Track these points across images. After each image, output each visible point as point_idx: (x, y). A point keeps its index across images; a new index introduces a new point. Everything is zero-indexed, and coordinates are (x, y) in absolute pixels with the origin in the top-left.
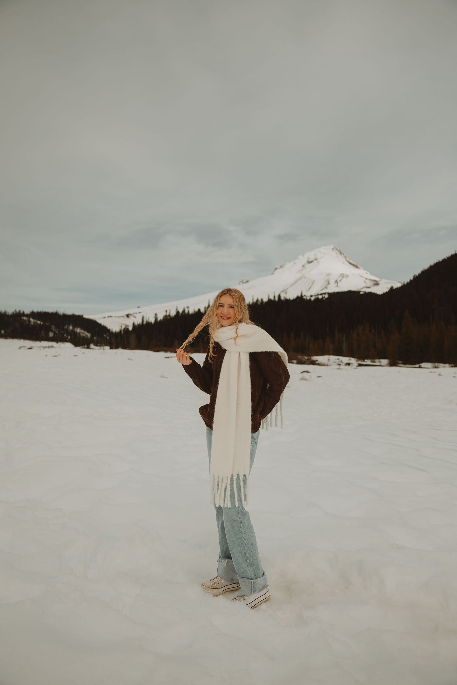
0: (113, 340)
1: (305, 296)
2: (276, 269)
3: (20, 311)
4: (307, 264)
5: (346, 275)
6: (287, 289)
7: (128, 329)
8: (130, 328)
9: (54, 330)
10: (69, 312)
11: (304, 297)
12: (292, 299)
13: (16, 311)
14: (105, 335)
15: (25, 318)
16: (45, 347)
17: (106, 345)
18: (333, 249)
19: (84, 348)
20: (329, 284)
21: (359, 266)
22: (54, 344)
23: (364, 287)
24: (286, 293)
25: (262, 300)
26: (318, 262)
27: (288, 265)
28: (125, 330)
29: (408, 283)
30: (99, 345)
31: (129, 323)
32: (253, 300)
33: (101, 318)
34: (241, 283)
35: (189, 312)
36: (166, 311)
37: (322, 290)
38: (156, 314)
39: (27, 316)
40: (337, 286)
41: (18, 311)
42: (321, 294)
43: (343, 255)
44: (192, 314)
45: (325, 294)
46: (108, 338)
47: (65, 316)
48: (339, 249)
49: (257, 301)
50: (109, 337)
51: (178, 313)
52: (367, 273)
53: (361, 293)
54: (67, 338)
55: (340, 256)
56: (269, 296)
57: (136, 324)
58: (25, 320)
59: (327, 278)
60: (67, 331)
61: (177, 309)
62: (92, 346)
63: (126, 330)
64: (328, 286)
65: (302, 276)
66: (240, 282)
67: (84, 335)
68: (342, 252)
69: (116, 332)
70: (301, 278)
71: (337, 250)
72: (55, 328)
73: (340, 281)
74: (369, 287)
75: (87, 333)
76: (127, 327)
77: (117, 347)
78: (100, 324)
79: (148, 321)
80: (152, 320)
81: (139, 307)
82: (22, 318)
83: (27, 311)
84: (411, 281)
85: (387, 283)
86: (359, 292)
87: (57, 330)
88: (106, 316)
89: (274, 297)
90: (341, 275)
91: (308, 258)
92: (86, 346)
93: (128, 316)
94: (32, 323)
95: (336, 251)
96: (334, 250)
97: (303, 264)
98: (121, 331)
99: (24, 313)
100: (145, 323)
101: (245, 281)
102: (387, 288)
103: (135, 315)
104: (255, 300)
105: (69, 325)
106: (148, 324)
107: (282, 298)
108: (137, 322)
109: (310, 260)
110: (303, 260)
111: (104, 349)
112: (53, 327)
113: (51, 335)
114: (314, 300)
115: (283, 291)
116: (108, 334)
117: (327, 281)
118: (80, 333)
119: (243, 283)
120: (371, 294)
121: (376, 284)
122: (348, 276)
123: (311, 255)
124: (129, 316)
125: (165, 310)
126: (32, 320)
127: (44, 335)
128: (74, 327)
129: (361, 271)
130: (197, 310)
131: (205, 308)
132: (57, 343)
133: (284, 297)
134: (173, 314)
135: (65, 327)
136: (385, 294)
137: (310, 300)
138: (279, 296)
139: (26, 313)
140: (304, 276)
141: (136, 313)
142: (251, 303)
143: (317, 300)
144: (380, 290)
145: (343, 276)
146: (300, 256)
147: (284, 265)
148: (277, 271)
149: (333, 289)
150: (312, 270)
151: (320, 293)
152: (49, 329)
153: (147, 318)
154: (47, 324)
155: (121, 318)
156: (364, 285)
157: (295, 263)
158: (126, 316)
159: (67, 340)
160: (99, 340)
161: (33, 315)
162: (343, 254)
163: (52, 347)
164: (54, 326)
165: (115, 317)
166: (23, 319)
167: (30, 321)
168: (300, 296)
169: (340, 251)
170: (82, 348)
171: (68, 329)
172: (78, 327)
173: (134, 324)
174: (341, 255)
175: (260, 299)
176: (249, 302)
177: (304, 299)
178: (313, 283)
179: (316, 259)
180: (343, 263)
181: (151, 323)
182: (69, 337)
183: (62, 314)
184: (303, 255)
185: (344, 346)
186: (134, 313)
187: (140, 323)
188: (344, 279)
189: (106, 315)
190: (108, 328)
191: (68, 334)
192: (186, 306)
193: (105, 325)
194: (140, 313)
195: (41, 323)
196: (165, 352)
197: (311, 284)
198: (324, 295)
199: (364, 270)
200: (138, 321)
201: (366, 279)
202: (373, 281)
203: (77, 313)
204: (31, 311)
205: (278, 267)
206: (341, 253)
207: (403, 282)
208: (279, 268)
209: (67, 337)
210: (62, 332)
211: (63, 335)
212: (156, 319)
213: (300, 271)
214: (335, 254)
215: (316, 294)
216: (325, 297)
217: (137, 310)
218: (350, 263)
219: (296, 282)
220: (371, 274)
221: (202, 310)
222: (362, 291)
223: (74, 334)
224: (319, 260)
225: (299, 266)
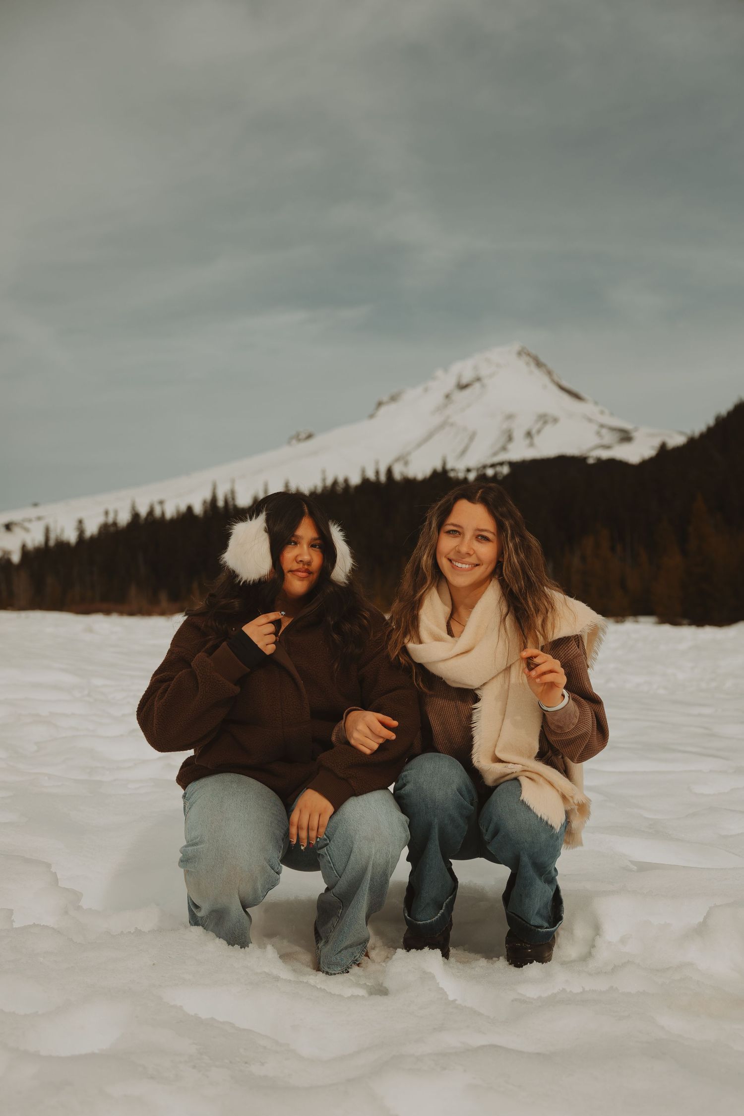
1: (453, 470)
2: (380, 404)
4: (457, 391)
5: (551, 417)
6: (409, 453)
7: (8, 561)
8: (16, 558)
11: (452, 475)
12: (420, 476)
18: (519, 353)
20: (510, 439)
21: (582, 393)
23: (597, 447)
24: (406, 463)
25: (346, 481)
26: (483, 386)
27: (411, 395)
29: (703, 436)
31: (12, 546)
32: (324, 480)
34: (294, 442)
35: (163, 514)
36: (107, 513)
37: (495, 454)
38: (80, 522)
40: (532, 445)
42: (493, 466)
43: (543, 369)
44: (173, 521)
45: (501, 464)
48: (534, 352)
49: (335, 483)
51: (136, 516)
52: (602, 413)
53: (591, 461)
55: (537, 372)
56: (363, 471)
57: (30, 545)
59: (505, 426)
61: (133, 508)
63: (5, 563)
64: (510, 446)
65: (446, 422)
66: (291, 438)
68: (542, 359)
70: (442, 426)
71: (529, 355)
73: (539, 432)
74: (608, 447)
76: (6, 557)
79: (61, 538)
80: (71, 536)
81: (35, 505)
84: (710, 430)
85: (653, 434)
86: (586, 458)
89: (377, 473)
90: (540, 417)
91: (460, 376)
93: (8, 527)
95: (525, 358)
96: (522, 356)
97: (447, 390)
100: (52, 543)
101: (303, 436)
102: (653, 448)
103: (27, 525)
104: (329, 482)
106: (62, 546)
107: (397, 476)
108: (33, 541)
109: (464, 381)
110: (445, 381)
115: (397, 460)
117: (507, 434)
119: (299, 440)
120: (612, 462)
121: (626, 437)
122: (555, 420)
123: (465, 369)
124: (12, 527)
125: (101, 510)
129: (588, 407)
130: (183, 508)
131: (205, 502)
133: (402, 474)
134: (124, 518)
136: (645, 464)
138: (389, 472)
140: (450, 421)
141: (30, 521)
142: (319, 490)
144: (635, 453)
145: (545, 419)
146: (439, 373)
147: (398, 394)
148: (383, 410)
149: (520, 452)
150: (469, 406)
151: (490, 461)
153: (59, 531)
156: (595, 441)
157: (426, 390)
158: (3, 529)
162: (544, 365)
168: (439, 468)
169: (536, 357)
173: (24, 547)
174: (540, 369)
175: (341, 480)
176: (316, 487)
177: (450, 479)
178: (472, 437)
179: (478, 379)
180: (545, 387)
181: (68, 544)
184: (446, 370)
186: (25, 520)
187: (40, 543)
188: (549, 429)
192: (155, 498)
194: (39, 518)
196: (104, 614)
197: (467, 440)
198: (498, 469)
199: (596, 403)
200: (35, 538)
201: (602, 426)
202: (617, 432)
205: (385, 399)
206: (539, 364)
207: (690, 433)
208: (387, 403)
212: (81, 532)
213: (439, 409)
214: (522, 366)
215: (480, 465)
216: (502, 473)
217: (32, 513)
218: (562, 388)
219: (430, 436)
220: (612, 414)
221: (198, 509)
222: (592, 457)
224: (486, 381)
225: (437, 397)
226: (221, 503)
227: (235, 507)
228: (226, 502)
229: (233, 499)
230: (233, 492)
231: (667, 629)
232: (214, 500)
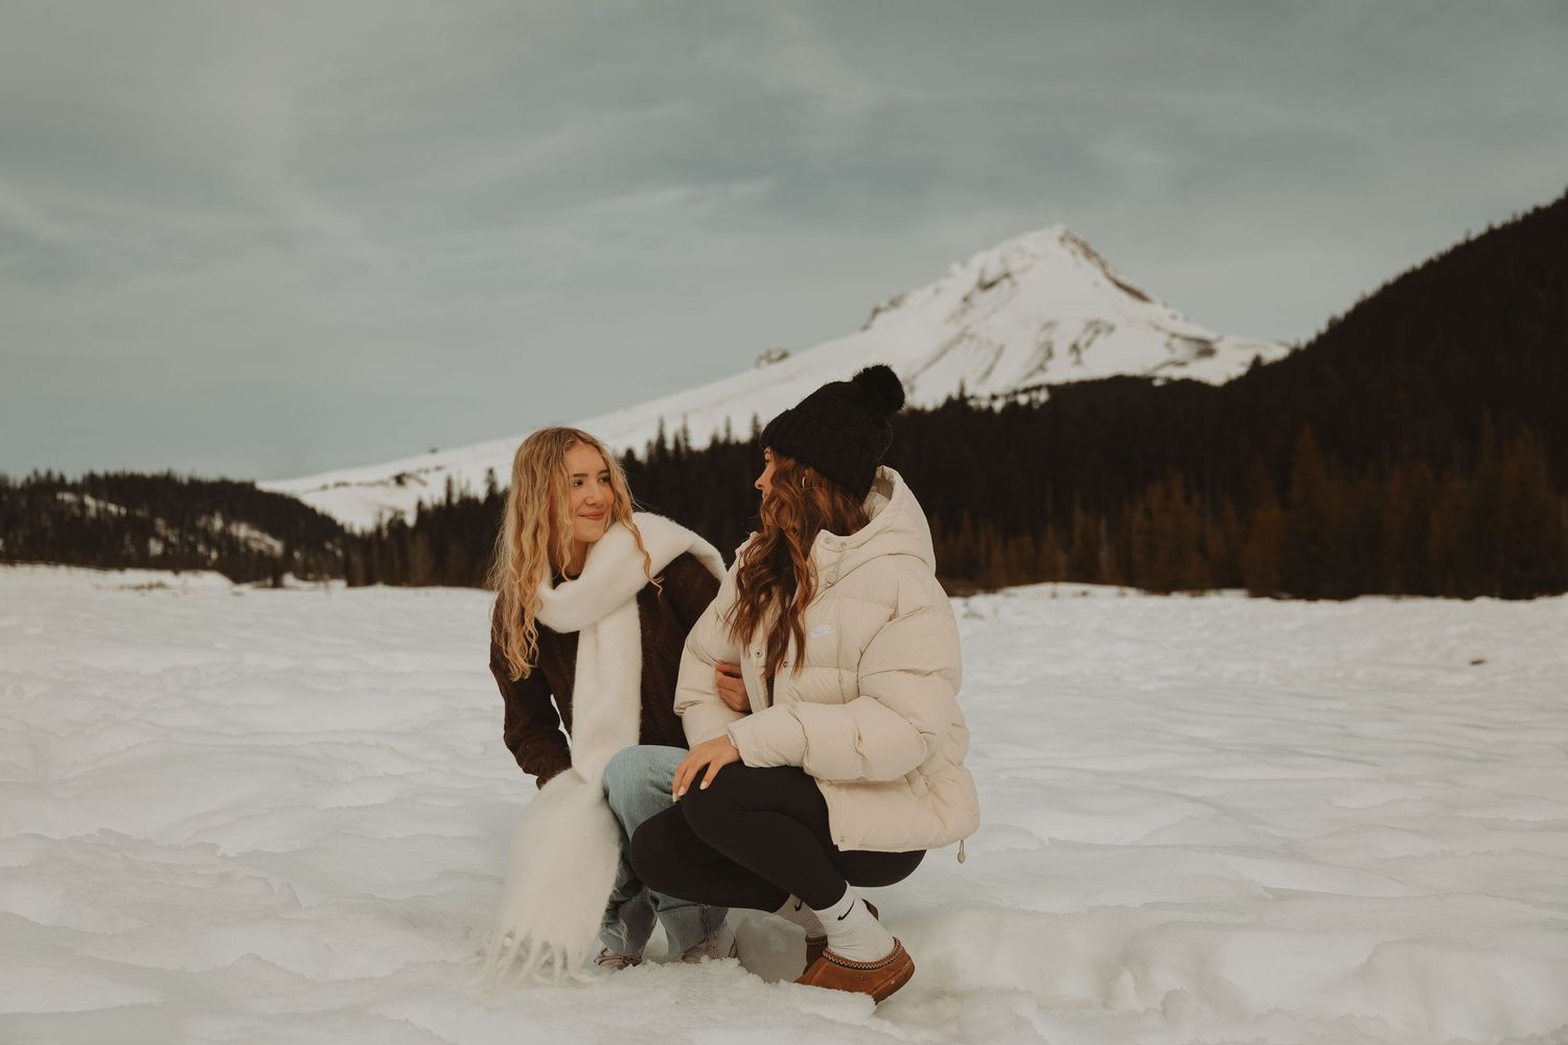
0: (356, 559)
1: (972, 397)
2: (876, 311)
3: (49, 474)
4: (977, 291)
5: (1105, 324)
6: (914, 377)
7: (402, 523)
8: (410, 520)
9: (163, 532)
11: (972, 403)
12: (930, 407)
13: (36, 473)
14: (329, 546)
15: (68, 497)
16: (139, 588)
17: (334, 575)
18: (1062, 240)
19: (266, 586)
20: (1050, 354)
21: (1147, 292)
22: (167, 577)
23: (1167, 364)
26: (1014, 284)
27: (917, 298)
28: (395, 524)
29: (1310, 347)
30: (310, 576)
31: (406, 504)
33: (314, 491)
34: (764, 363)
37: (1029, 375)
38: (491, 472)
39: (75, 488)
40: (1078, 362)
41: (43, 473)
42: (1026, 391)
43: (1093, 259)
45: (1038, 388)
46: (339, 553)
47: (196, 486)
48: (1081, 238)
50: (342, 548)
52: (1174, 317)
53: (1158, 383)
54: (209, 557)
55: (1084, 264)
57: (428, 503)
58: (70, 505)
59: (1042, 338)
60: (206, 532)
62: (289, 579)
63: (397, 525)
64: (1050, 364)
65: (963, 333)
66: (761, 358)
67: (262, 547)
68: (1094, 247)
69: (363, 534)
70: (958, 340)
71: (1075, 241)
72: (166, 528)
73: (1088, 344)
74: (1182, 364)
75: (269, 540)
76: (398, 517)
77: (369, 581)
78: (313, 511)
79: (466, 494)
80: (479, 491)
81: (434, 451)
82: (60, 496)
83: (74, 475)
84: (1320, 338)
85: (1243, 345)
86: (1151, 379)
87: (173, 534)
88: (330, 484)
90: (1090, 324)
92: (270, 581)
93: (400, 480)
94: (92, 512)
95: (1073, 246)
96: (1065, 243)
97: (965, 291)
98: (379, 529)
99: (62, 479)
100: (455, 500)
101: (775, 355)
102: (1242, 364)
103: (423, 476)
105: (211, 514)
106: (468, 503)
108: (432, 497)
109: (989, 278)
110: (963, 279)
111: (327, 587)
112: (160, 523)
113: (156, 548)
114: (1004, 410)
116: (338, 540)
117: (1045, 348)
118: (247, 539)
119: (770, 361)
120: (1187, 383)
121: (1206, 350)
122: (1111, 329)
124: (405, 479)
126: (89, 501)
127: (132, 550)
128: (227, 523)
129: (1154, 311)
130: (622, 452)
131: (649, 444)
132: (176, 572)
135: (197, 524)
136: (1232, 385)
137: (990, 409)
139: (69, 479)
140: (969, 332)
141: (427, 471)
143: (1012, 408)
144: (1217, 371)
145: (1096, 328)
146: (955, 268)
147: (900, 298)
148: (881, 318)
149: (1063, 372)
150: (994, 311)
151: (1021, 386)
152: (146, 531)
153: (463, 485)
154: (139, 513)
155: (380, 489)
156: (1165, 355)
157: (937, 291)
158: (393, 483)
159: (209, 564)
160: (311, 561)
161: (95, 484)
162: (1095, 255)
163: (160, 585)
164: (165, 518)
165: (360, 484)
166: (63, 501)
167: (83, 506)
168: (955, 395)
169: (1085, 245)
170: (258, 587)
171: (209, 527)
172: (240, 521)
173: (420, 504)
174: (1088, 259)
177: (970, 408)
178: (999, 353)
179: (1007, 275)
180: (1096, 284)
181: (476, 500)
182: (214, 555)
183: (185, 481)
184: (964, 264)
185: (1105, 554)
186: (419, 471)
187: (440, 499)
188: (1100, 340)
189: (330, 480)
190: (340, 521)
191: (210, 544)
193: (326, 513)
194: (438, 469)
195: (119, 513)
197: (991, 358)
198: (1034, 395)
199: (1166, 305)
200: (434, 495)
201: (1174, 335)
202: (1193, 344)
204: (86, 472)
205: (883, 304)
206: (1089, 253)
207: (1292, 343)
208: (886, 309)
209: (206, 554)
210: (192, 538)
211: (194, 548)
212: (492, 486)
213: (954, 316)
214: (1066, 256)
215: (1009, 391)
216: (1037, 400)
217: (429, 461)
218: (1120, 286)
219: (943, 352)
220: (1187, 319)
221: (641, 454)
222: (1160, 378)
223: (228, 544)
224: (1017, 278)
225: (952, 300)
226: (670, 446)
227: (688, 449)
228: (677, 443)
229: (686, 439)
230: (685, 431)
231: (1266, 605)
232: (661, 441)
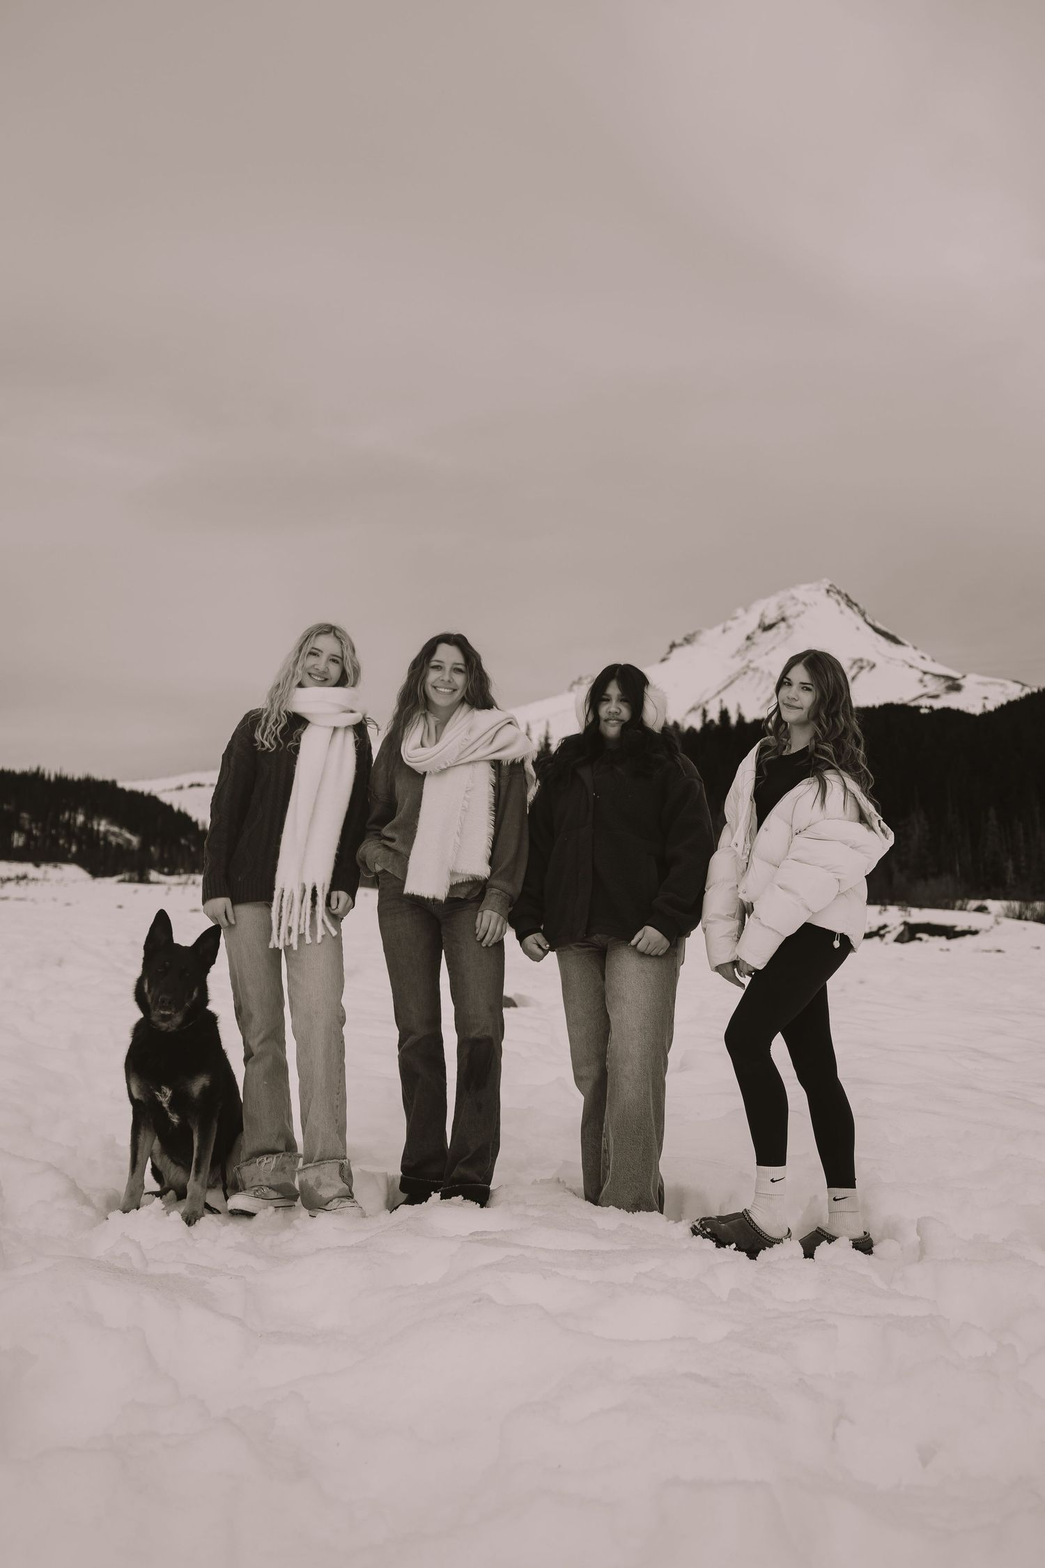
2: (673, 646)
4: (759, 632)
5: (868, 662)
6: (707, 702)
9: (27, 827)
10: (76, 772)
14: (183, 841)
18: (828, 591)
21: (901, 639)
22: (29, 869)
23: (921, 696)
26: (789, 627)
27: (710, 636)
30: (166, 870)
33: (171, 790)
43: (855, 608)
46: (192, 848)
47: (62, 781)
48: (843, 591)
50: (194, 845)
52: (923, 658)
54: (69, 850)
55: (847, 610)
60: (68, 825)
65: (748, 667)
67: (120, 841)
68: (854, 598)
70: (743, 672)
71: (839, 593)
72: (30, 823)
73: (853, 678)
74: (936, 697)
75: (128, 836)
78: (170, 807)
85: (984, 684)
87: (37, 828)
88: (186, 785)
90: (855, 663)
95: (837, 597)
96: (831, 594)
97: (748, 631)
105: (74, 810)
109: (768, 622)
110: (747, 621)
112: (24, 816)
113: (18, 840)
116: (191, 836)
118: (107, 832)
128: (89, 818)
129: (909, 653)
132: (37, 866)
135: (61, 817)
140: (752, 665)
144: (973, 703)
145: (860, 665)
146: (740, 612)
147: (694, 635)
148: (676, 651)
150: (774, 648)
152: (10, 824)
154: (6, 807)
156: (921, 690)
157: (724, 631)
160: (166, 856)
162: (856, 605)
163: (22, 878)
164: (29, 813)
169: (846, 596)
170: (115, 881)
171: (72, 821)
172: (100, 818)
174: (852, 609)
179: (783, 619)
180: (858, 628)
182: (74, 849)
183: (53, 777)
184: (746, 611)
188: (864, 676)
189: (186, 780)
190: (194, 819)
191: (71, 839)
193: (182, 810)
199: (915, 648)
201: (925, 673)
202: (942, 680)
203: (100, 774)
205: (678, 641)
206: (850, 603)
208: (681, 645)
209: (67, 846)
210: (53, 832)
211: (55, 840)
213: (738, 651)
214: (831, 606)
218: (877, 630)
219: (731, 682)
220: (935, 660)
222: (924, 706)
223: (89, 838)
224: (791, 621)
225: (736, 638)
